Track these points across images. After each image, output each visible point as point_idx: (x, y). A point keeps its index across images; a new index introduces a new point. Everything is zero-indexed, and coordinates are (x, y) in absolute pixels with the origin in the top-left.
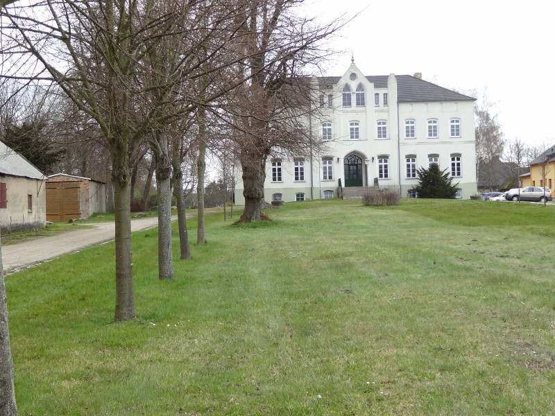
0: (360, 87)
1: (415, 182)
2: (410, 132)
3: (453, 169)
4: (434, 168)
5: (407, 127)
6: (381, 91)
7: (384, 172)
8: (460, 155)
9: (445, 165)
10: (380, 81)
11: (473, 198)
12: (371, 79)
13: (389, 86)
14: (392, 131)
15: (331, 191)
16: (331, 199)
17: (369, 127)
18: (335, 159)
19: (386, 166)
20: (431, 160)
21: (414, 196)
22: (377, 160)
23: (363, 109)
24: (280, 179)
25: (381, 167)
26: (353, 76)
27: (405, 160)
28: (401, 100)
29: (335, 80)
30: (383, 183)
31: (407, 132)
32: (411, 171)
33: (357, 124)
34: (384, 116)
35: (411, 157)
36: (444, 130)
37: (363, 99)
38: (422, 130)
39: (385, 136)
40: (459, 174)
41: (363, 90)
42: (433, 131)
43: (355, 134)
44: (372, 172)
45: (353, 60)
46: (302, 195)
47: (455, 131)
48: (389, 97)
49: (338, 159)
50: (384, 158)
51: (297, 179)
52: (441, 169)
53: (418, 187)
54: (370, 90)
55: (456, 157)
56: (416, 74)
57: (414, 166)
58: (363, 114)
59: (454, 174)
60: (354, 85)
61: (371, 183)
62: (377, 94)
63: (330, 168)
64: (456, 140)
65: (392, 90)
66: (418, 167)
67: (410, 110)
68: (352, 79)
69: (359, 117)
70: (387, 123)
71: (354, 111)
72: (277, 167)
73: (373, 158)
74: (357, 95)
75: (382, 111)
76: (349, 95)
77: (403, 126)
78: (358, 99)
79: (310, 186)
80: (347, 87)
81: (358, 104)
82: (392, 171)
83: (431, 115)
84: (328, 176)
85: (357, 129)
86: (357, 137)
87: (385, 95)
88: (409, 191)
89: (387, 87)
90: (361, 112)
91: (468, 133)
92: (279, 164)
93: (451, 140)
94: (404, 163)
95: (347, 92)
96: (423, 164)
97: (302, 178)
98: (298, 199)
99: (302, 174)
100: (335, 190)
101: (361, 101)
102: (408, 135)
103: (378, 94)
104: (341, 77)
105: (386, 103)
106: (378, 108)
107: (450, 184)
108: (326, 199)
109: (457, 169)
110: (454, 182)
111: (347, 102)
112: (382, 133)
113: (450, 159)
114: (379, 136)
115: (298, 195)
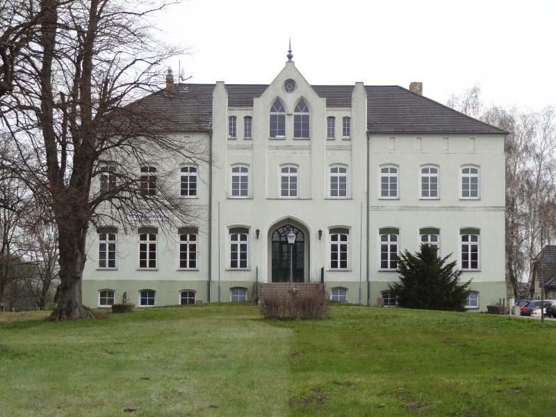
0: (302, 104)
1: (394, 278)
2: (390, 188)
3: (465, 257)
4: (429, 253)
5: (384, 179)
6: (339, 114)
7: (339, 259)
8: (477, 231)
9: (450, 249)
10: (337, 96)
11: (493, 310)
12: (321, 90)
13: (353, 104)
14: (356, 184)
15: (244, 289)
16: (243, 302)
17: (315, 178)
18: (252, 232)
19: (344, 248)
20: (425, 239)
21: (393, 302)
22: (327, 236)
23: (305, 143)
24: (153, 264)
25: (334, 248)
26: (290, 85)
27: (379, 237)
28: (375, 130)
29: (259, 89)
30: (335, 278)
31: (384, 186)
32: (390, 258)
33: (294, 170)
34: (342, 157)
35: (390, 232)
36: (450, 186)
37: (307, 126)
38: (410, 185)
39: (343, 193)
40: (474, 265)
41: (307, 110)
42: (430, 188)
43: (289, 187)
44: (319, 256)
45: (290, 57)
46: (192, 294)
47: (470, 188)
48: (353, 123)
49: (258, 232)
50: (340, 232)
51: (183, 264)
52: (441, 254)
53: (398, 286)
54: (319, 110)
55: (470, 233)
56: (413, 85)
57: (394, 248)
58: (306, 153)
59: (465, 265)
60: (290, 101)
61: (314, 275)
62: (331, 119)
63: (244, 247)
64: (470, 204)
65: (359, 112)
66: (401, 251)
67: (391, 149)
68: (287, 90)
69: (298, 158)
70: (348, 170)
71: (289, 147)
72: (148, 242)
73: (320, 232)
74: (297, 118)
75: (339, 148)
76: (282, 118)
77: (377, 176)
78: (297, 126)
79: (205, 278)
80: (278, 104)
81: (297, 134)
82: (354, 257)
83: (429, 159)
84: (239, 259)
85: (294, 179)
86: (294, 193)
87: (347, 120)
88: (385, 294)
89: (350, 106)
90: (301, 148)
91: (493, 190)
92: (153, 238)
93: (463, 204)
94: (377, 242)
95: (277, 113)
96: (411, 244)
97: (193, 264)
98: (184, 302)
99: (193, 256)
100: (249, 287)
101: (302, 130)
102: (385, 193)
103: (333, 118)
104: (268, 86)
105: (347, 131)
106: (331, 143)
107: (455, 282)
108: (234, 303)
109: (471, 258)
110: (463, 279)
111: (277, 127)
112: (339, 188)
113: (460, 237)
114: (334, 193)
115: (184, 294)
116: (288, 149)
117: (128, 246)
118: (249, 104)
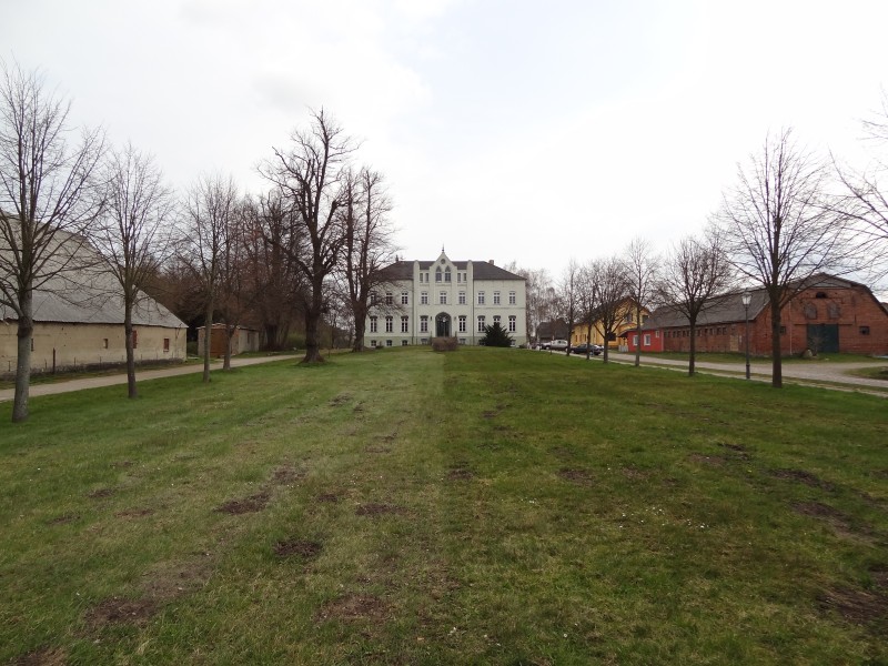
0: (448, 269)
1: (484, 335)
2: (482, 300)
3: (510, 327)
4: (496, 325)
5: (480, 297)
6: (462, 272)
7: (463, 328)
8: (515, 317)
9: (505, 324)
10: (461, 265)
11: (521, 347)
12: (455, 263)
13: (468, 269)
14: (469, 299)
15: (426, 340)
16: (426, 345)
17: (453, 297)
18: (429, 318)
19: (464, 323)
20: (495, 320)
21: (483, 344)
22: (458, 319)
23: (449, 284)
24: (391, 330)
25: (460, 324)
26: (443, 261)
27: (478, 319)
28: (476, 278)
29: (431, 263)
30: (461, 335)
31: (480, 300)
32: (482, 327)
33: (445, 294)
34: (463, 289)
35: (482, 317)
36: (505, 300)
37: (450, 277)
38: (490, 299)
39: (464, 303)
40: (514, 330)
41: (450, 271)
42: (497, 300)
43: (443, 300)
44: (455, 327)
45: (443, 251)
46: (406, 341)
47: (512, 300)
48: (468, 276)
49: (431, 318)
50: (463, 318)
51: (403, 330)
52: (501, 326)
53: (485, 338)
54: (454, 271)
55: (512, 318)
56: (490, 261)
57: (483, 324)
58: (450, 287)
59: (510, 330)
60: (443, 267)
61: (453, 335)
63: (426, 324)
64: (512, 307)
65: (470, 271)
66: (486, 325)
67: (482, 286)
68: (442, 263)
69: (447, 289)
70: (466, 293)
72: (389, 322)
73: (455, 318)
74: (446, 274)
75: (462, 285)
76: (440, 274)
77: (477, 296)
78: (446, 277)
79: (411, 336)
80: (439, 269)
81: (446, 280)
82: (468, 327)
83: (496, 289)
84: (424, 328)
85: (445, 297)
86: (445, 303)
87: (465, 275)
88: (480, 341)
89: (466, 269)
90: (448, 286)
91: (521, 301)
92: (391, 320)
93: (509, 307)
94: (477, 321)
95: (438, 272)
96: (490, 322)
97: (407, 330)
98: (403, 345)
99: (407, 327)
100: (428, 339)
101: (448, 278)
102: (480, 303)
103: (460, 274)
104: (435, 262)
105: (465, 279)
106: (459, 284)
107: (507, 336)
108: (423, 345)
109: (513, 327)
110: (510, 335)
111: (438, 277)
112: (462, 300)
113: (508, 319)
114: (460, 303)
115: (403, 342)
116: (443, 286)
117: (382, 323)
118: (428, 269)
